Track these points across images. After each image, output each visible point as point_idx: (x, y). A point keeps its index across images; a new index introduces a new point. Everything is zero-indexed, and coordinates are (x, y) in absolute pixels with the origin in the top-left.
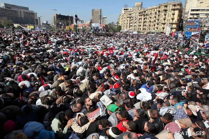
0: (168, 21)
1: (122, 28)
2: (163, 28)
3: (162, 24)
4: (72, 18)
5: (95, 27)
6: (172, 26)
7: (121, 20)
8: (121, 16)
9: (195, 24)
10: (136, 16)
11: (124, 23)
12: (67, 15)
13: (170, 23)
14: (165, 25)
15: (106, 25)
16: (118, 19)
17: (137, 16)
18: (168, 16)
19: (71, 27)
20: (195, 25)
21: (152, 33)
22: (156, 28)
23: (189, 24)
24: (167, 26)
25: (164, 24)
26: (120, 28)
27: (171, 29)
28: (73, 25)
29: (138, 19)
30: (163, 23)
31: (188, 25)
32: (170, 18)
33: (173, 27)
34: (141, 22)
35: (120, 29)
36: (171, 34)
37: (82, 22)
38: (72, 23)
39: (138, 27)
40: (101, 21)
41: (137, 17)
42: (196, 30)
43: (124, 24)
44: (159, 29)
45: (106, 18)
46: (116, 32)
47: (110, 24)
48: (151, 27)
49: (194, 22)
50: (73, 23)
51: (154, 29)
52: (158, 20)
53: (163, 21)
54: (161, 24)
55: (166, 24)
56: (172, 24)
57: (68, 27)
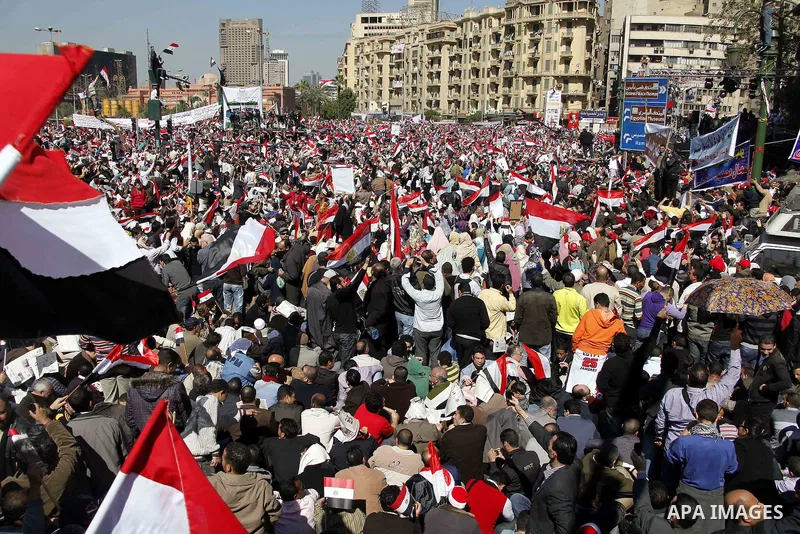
0: (548, 69)
1: (360, 100)
2: (532, 99)
3: (527, 79)
4: (128, 60)
5: (239, 104)
6: (566, 89)
7: (351, 66)
8: (351, 49)
9: (655, 91)
10: (415, 49)
11: (367, 80)
12: (106, 50)
13: (556, 78)
14: (538, 86)
15: (285, 89)
16: (340, 60)
17: (419, 48)
18: (548, 50)
19: (127, 103)
20: (656, 94)
21: (489, 118)
22: (501, 100)
23: (633, 91)
24: (547, 87)
25: (534, 81)
26: (348, 102)
27: (565, 99)
28: (135, 93)
29: (426, 59)
30: (531, 77)
31: (631, 94)
32: (556, 56)
33: (570, 93)
34: (439, 74)
35: (352, 106)
36: (565, 122)
37: (183, 84)
38: (132, 82)
39: (427, 96)
40: (265, 71)
41: (419, 53)
42: (661, 114)
43: (366, 84)
44: (517, 99)
45: (284, 56)
46: (334, 118)
47: (305, 84)
48: (483, 93)
49: (651, 84)
50: (135, 85)
51: (497, 102)
52: (509, 64)
53: (529, 71)
54: (521, 79)
55: (543, 79)
56: (566, 80)
57: (114, 102)
